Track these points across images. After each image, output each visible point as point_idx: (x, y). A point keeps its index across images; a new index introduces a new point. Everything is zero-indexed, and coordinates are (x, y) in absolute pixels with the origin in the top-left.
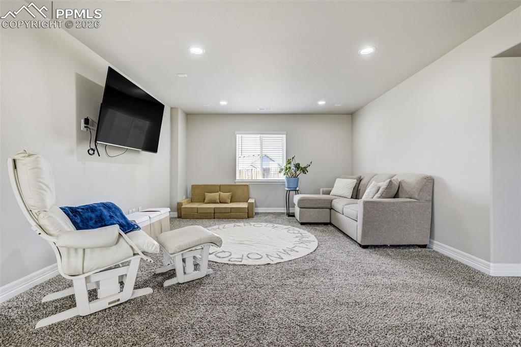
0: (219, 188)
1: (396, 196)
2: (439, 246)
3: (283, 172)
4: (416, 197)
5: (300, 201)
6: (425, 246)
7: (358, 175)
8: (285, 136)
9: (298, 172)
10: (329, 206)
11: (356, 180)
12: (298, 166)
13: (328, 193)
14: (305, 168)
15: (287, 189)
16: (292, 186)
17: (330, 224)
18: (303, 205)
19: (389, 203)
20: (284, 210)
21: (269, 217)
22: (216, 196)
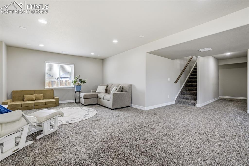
0: (35, 92)
1: (122, 91)
2: (134, 106)
3: (73, 83)
4: (128, 91)
5: (85, 96)
6: (129, 107)
7: (107, 84)
8: (73, 66)
9: (81, 83)
10: (97, 97)
11: (106, 86)
12: (81, 81)
13: (95, 92)
14: (84, 81)
15: (76, 91)
16: (79, 89)
17: (97, 104)
18: (86, 97)
19: (120, 94)
20: (74, 101)
21: (67, 105)
22: (33, 96)
